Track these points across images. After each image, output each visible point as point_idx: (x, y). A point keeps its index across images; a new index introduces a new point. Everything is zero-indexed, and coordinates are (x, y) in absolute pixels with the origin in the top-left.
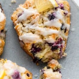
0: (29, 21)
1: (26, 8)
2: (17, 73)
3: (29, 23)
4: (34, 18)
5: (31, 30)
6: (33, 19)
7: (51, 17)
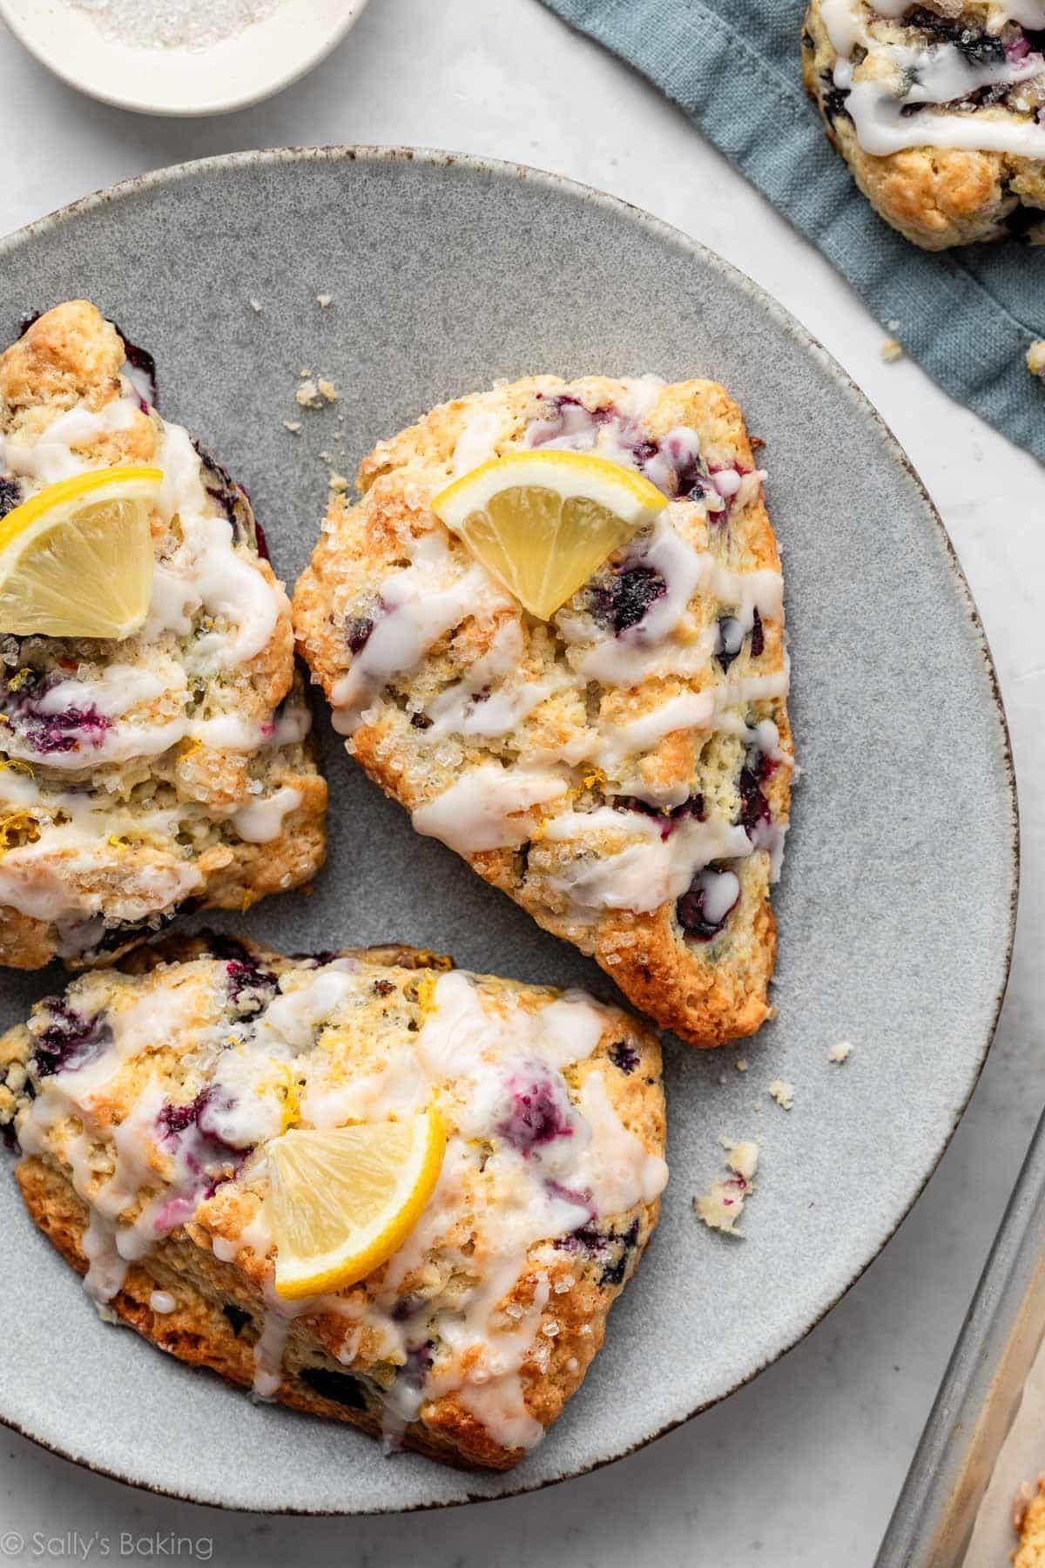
0: (443, 671)
1: (392, 558)
2: (534, 1099)
3: (456, 681)
4: (484, 648)
5: (483, 744)
6: (474, 654)
7: (615, 606)
